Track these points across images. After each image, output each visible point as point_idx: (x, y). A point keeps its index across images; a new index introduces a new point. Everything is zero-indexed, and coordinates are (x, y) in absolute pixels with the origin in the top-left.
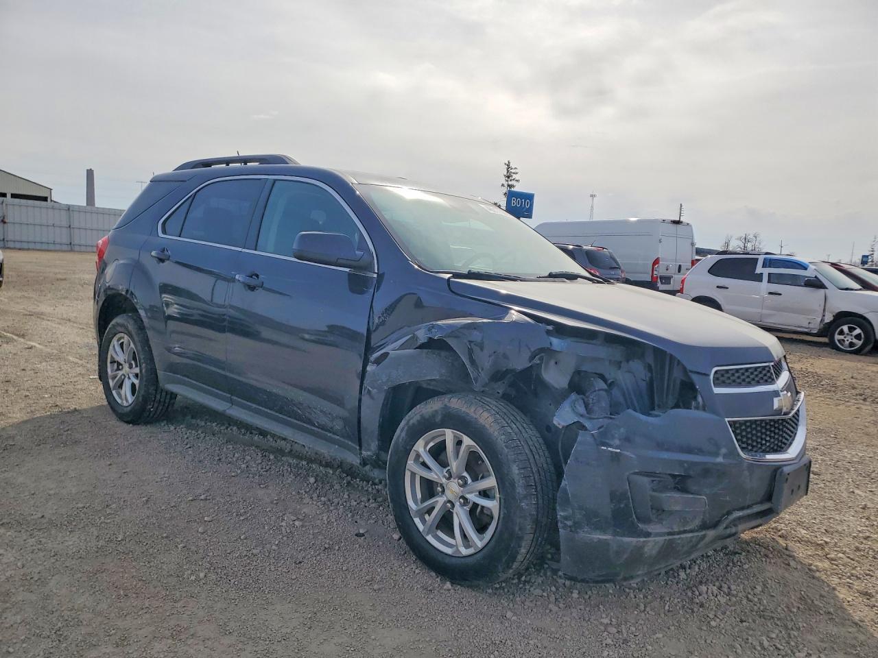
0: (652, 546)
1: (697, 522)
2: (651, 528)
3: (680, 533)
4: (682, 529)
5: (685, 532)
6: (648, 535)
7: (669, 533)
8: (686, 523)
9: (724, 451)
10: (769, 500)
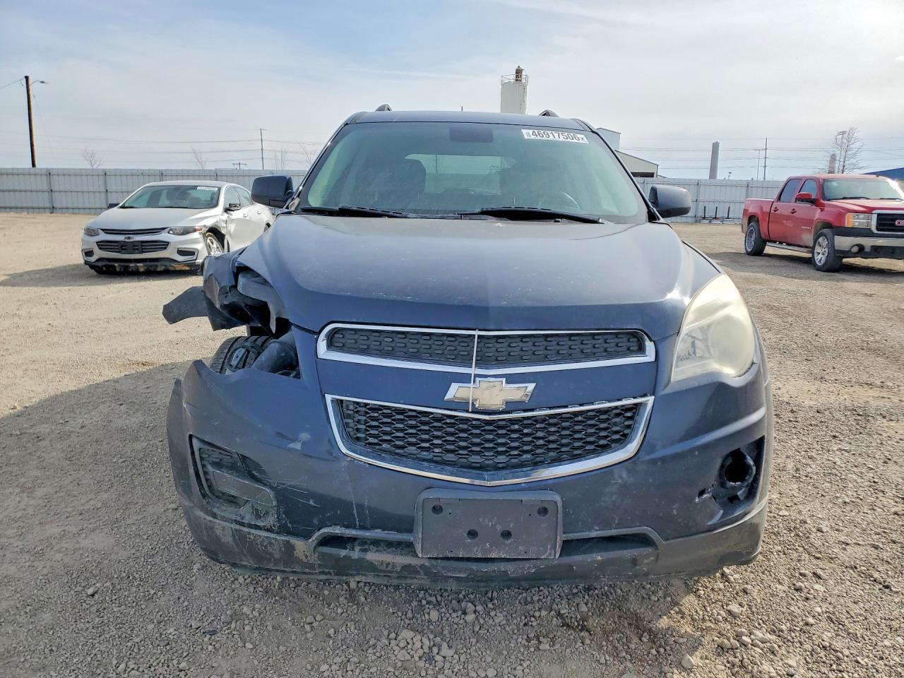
0: (220, 530)
1: (271, 520)
4: (254, 522)
5: (258, 528)
6: (214, 515)
7: (236, 522)
8: (258, 516)
9: (305, 436)
10: (410, 530)
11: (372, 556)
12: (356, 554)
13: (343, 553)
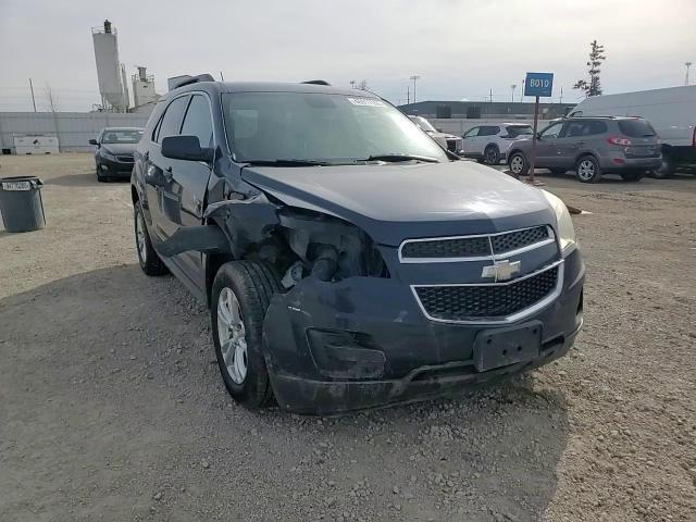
0: (337, 388)
1: (379, 372)
2: (335, 374)
3: (361, 380)
4: (364, 377)
5: (368, 379)
6: (330, 379)
7: (350, 380)
8: (367, 371)
9: (404, 313)
10: (471, 357)
11: (442, 380)
12: (432, 381)
13: (424, 382)
